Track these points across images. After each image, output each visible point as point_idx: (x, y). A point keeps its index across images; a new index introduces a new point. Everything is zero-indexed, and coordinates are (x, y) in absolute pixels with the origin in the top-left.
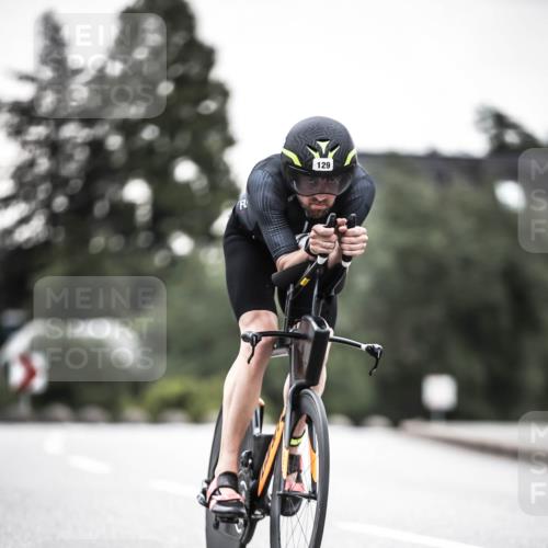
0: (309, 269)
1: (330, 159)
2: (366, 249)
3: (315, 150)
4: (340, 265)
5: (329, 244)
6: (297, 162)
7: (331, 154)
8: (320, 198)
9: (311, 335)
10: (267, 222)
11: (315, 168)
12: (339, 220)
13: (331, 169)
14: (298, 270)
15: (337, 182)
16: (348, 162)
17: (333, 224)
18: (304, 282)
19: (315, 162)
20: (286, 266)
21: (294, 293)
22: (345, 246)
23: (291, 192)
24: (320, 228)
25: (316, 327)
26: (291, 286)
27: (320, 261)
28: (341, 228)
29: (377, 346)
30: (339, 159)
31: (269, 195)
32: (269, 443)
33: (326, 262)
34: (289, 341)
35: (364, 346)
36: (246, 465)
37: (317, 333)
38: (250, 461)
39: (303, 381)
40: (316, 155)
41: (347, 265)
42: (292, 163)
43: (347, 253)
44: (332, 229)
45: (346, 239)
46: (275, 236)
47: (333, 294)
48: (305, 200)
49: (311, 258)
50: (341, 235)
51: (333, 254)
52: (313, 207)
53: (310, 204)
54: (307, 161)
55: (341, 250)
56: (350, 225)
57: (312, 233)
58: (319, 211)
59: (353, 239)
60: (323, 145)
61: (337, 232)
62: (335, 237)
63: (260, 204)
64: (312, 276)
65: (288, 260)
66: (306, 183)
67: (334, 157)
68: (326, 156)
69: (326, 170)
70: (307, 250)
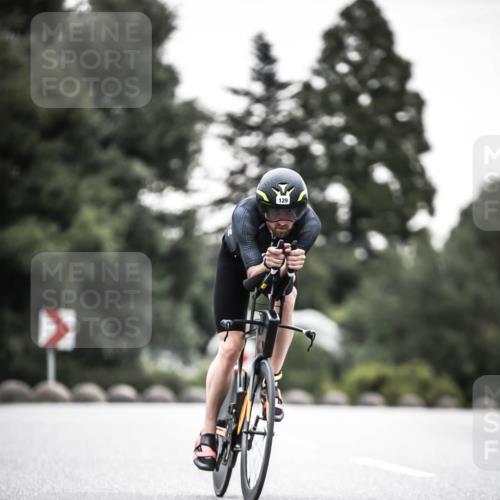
0: (266, 278)
1: (288, 197)
2: (305, 265)
3: (278, 190)
4: (287, 275)
5: (278, 261)
6: (266, 199)
7: (288, 193)
8: (282, 223)
9: (267, 323)
10: (244, 243)
11: (278, 202)
12: (286, 244)
13: (288, 203)
14: (260, 277)
15: (294, 213)
16: (300, 199)
17: (282, 247)
18: (263, 286)
19: (278, 198)
20: (252, 275)
22: (290, 262)
24: (272, 249)
25: (270, 317)
26: (256, 289)
27: (273, 272)
28: (287, 250)
29: (312, 331)
30: (294, 197)
31: (248, 225)
33: (278, 273)
35: (304, 331)
37: (271, 322)
38: (234, 411)
39: (261, 354)
40: (278, 193)
42: (263, 200)
43: (291, 267)
44: (281, 250)
45: (290, 257)
46: (248, 253)
48: (273, 225)
49: (267, 270)
50: (287, 255)
51: (283, 268)
52: (278, 230)
54: (272, 198)
55: (287, 265)
57: (267, 253)
59: (295, 258)
60: (283, 187)
61: (284, 252)
62: (282, 256)
63: (240, 231)
64: (269, 282)
65: (254, 271)
66: (272, 213)
67: (291, 195)
68: (285, 194)
69: (285, 203)
70: (265, 264)
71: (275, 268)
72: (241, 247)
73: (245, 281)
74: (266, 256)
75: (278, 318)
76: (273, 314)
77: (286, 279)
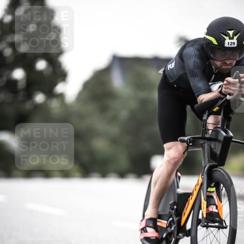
1: (235, 40)
3: (226, 36)
6: (215, 42)
7: (235, 37)
8: (228, 62)
11: (226, 45)
12: (241, 75)
13: (235, 46)
18: (216, 109)
19: (226, 42)
20: (204, 100)
24: (230, 79)
25: (224, 134)
26: (207, 112)
27: (229, 97)
28: (242, 79)
32: (189, 197)
36: (173, 209)
37: (225, 137)
38: (175, 207)
40: (227, 38)
44: (237, 80)
49: (222, 96)
52: (224, 67)
53: (222, 66)
54: (221, 42)
57: (225, 82)
58: (227, 69)
60: (231, 33)
61: (240, 82)
65: (204, 98)
67: (237, 39)
68: (232, 38)
69: (233, 46)
70: (221, 91)
73: (196, 105)
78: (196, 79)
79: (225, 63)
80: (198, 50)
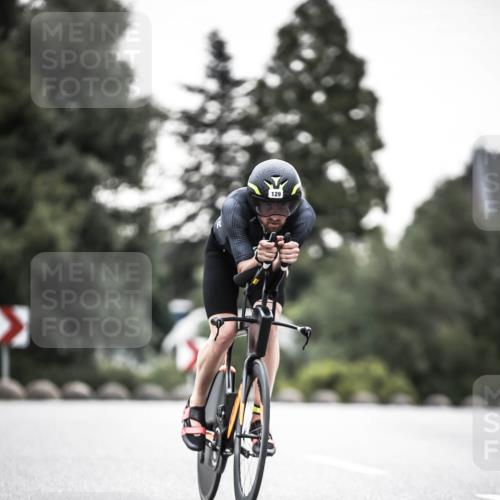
0: (258, 272)
1: (281, 190)
3: (270, 183)
5: (271, 254)
6: (258, 192)
7: (281, 186)
8: (275, 218)
9: (260, 319)
11: (270, 196)
12: (279, 237)
13: (281, 197)
14: (251, 272)
15: (287, 207)
16: (294, 192)
18: (255, 281)
19: (270, 192)
20: (243, 270)
21: (249, 290)
22: (283, 256)
23: (254, 214)
25: (263, 314)
26: (247, 285)
27: (265, 266)
28: (280, 243)
29: (307, 328)
30: (288, 190)
31: (238, 217)
34: (246, 324)
35: (299, 328)
36: (221, 416)
37: (263, 319)
38: (223, 413)
39: (254, 353)
40: (271, 186)
41: (285, 269)
42: (254, 193)
43: (284, 260)
44: (273, 244)
45: (283, 251)
47: (277, 290)
48: (264, 220)
49: (259, 264)
50: (280, 247)
51: (276, 262)
53: (268, 223)
54: (264, 191)
55: (280, 258)
56: (286, 241)
57: (259, 246)
59: (288, 251)
60: (276, 180)
61: (276, 245)
62: (275, 249)
63: (230, 223)
64: (261, 277)
65: (245, 265)
66: (264, 207)
67: (284, 189)
68: (278, 187)
69: (278, 197)
70: (257, 259)
71: (267, 262)
72: (231, 241)
74: (258, 250)
75: (272, 315)
76: (266, 311)
77: (280, 273)
78: (236, 241)
79: (271, 219)
80: (239, 202)
